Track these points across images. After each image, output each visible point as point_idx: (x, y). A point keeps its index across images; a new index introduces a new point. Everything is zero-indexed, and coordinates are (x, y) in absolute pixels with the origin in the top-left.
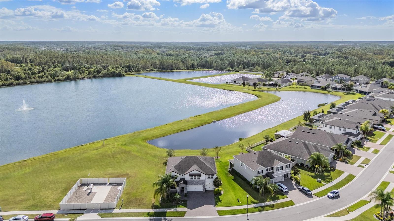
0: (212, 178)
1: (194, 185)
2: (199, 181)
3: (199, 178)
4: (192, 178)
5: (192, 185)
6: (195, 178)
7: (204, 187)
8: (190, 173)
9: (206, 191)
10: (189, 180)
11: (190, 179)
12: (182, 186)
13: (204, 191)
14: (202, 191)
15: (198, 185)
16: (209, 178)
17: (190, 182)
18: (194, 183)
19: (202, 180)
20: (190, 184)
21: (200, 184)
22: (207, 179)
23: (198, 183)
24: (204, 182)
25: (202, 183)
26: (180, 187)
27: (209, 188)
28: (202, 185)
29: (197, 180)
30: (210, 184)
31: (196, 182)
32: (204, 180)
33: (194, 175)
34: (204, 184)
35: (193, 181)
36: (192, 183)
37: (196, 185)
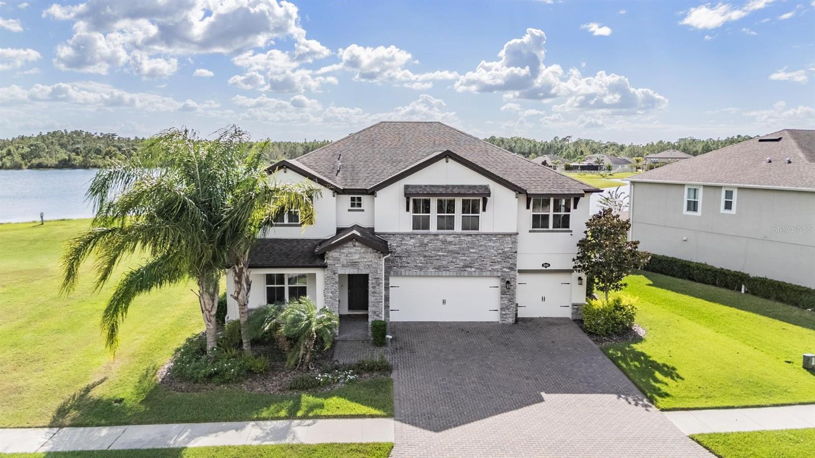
0: (563, 223)
1: (441, 270)
2: (472, 245)
3: (471, 224)
4: (421, 224)
5: (422, 271)
6: (446, 224)
7: (508, 287)
8: (418, 179)
9: (517, 320)
10: (404, 235)
11: (409, 229)
12: (354, 264)
13: (511, 320)
14: (495, 317)
15: (464, 271)
16: (539, 222)
17: (409, 253)
18: (439, 255)
19: (496, 235)
20: (408, 263)
21: (476, 268)
22: (530, 231)
23: (468, 259)
24: (508, 249)
25: (494, 258)
26: (337, 275)
27: (543, 299)
28: (495, 274)
29: (459, 235)
30: (544, 268)
31: (452, 248)
32: (505, 235)
33: (440, 198)
34: (504, 269)
35: (429, 245)
36: (425, 256)
37: (448, 273)
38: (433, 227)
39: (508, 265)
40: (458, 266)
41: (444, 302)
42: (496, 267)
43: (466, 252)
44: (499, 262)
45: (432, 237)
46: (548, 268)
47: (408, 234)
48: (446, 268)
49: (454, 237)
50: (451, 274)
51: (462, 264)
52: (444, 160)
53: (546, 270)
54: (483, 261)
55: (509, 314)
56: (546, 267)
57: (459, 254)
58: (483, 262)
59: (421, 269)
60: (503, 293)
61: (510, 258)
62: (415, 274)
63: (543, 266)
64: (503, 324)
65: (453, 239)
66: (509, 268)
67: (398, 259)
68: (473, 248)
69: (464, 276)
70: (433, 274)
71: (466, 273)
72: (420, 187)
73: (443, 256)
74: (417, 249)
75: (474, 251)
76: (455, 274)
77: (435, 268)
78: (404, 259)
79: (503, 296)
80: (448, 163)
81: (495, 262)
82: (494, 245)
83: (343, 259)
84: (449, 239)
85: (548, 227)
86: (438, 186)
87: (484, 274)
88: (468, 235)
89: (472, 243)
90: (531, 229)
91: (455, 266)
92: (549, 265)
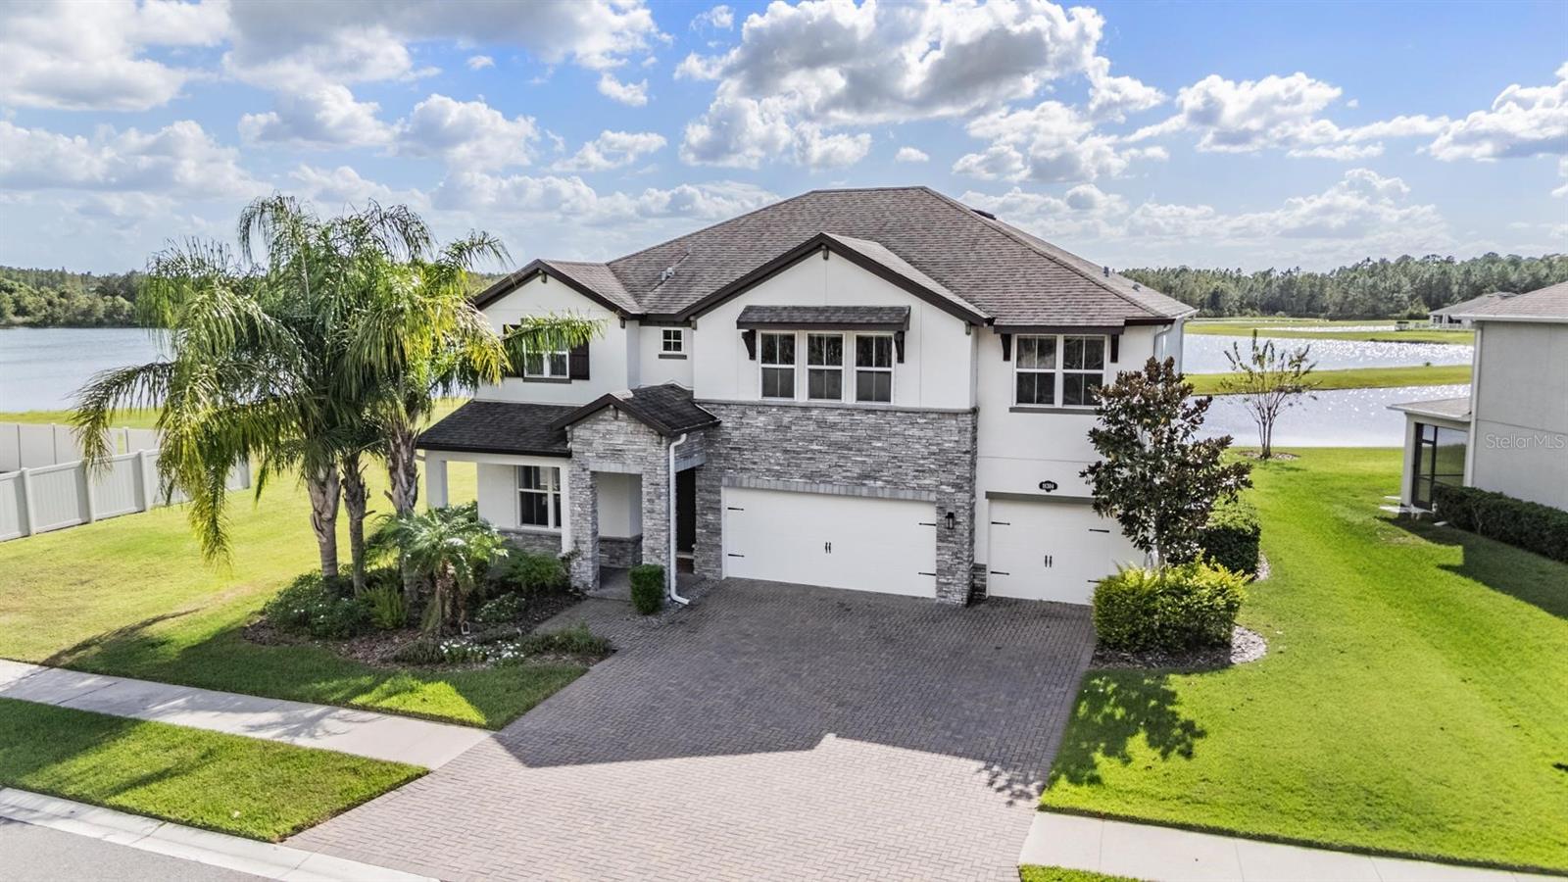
0: (1086, 393)
1: (816, 482)
2: (877, 432)
3: (875, 389)
4: (777, 385)
5: (779, 481)
6: (826, 386)
7: (954, 527)
8: (771, 295)
9: (979, 598)
10: (746, 407)
11: (754, 394)
12: (616, 453)
13: (958, 598)
15: (862, 485)
16: (1032, 392)
17: (755, 444)
18: (812, 450)
19: (924, 413)
20: (755, 463)
21: (886, 481)
22: (1012, 410)
23: (870, 461)
24: (951, 445)
25: (922, 462)
26: (588, 473)
27: (1048, 561)
28: (924, 495)
29: (850, 410)
30: (1043, 492)
31: (837, 436)
32: (944, 414)
33: (816, 333)
34: (944, 487)
35: (793, 428)
36: (786, 451)
37: (829, 488)
38: (801, 394)
39: (952, 478)
40: (848, 474)
41: (828, 547)
42: (927, 482)
43: (865, 446)
44: (932, 471)
45: (799, 413)
46: (1053, 493)
47: (753, 405)
48: (824, 477)
49: (840, 414)
50: (836, 490)
51: (857, 470)
52: (820, 255)
53: (1047, 496)
54: (900, 467)
55: (955, 585)
56: (1048, 490)
57: (851, 449)
58: (900, 470)
59: (778, 475)
60: (941, 538)
61: (956, 464)
62: (766, 485)
63: (1041, 486)
64: (940, 605)
65: (838, 419)
66: (954, 485)
67: (735, 454)
68: (879, 439)
69: (860, 497)
70: (800, 489)
71: (865, 491)
72: (772, 309)
73: (820, 452)
74: (771, 436)
75: (879, 444)
76: (843, 492)
77: (804, 476)
78: (747, 455)
79: (940, 544)
80: (828, 262)
81: (923, 471)
82: (922, 434)
83: (599, 445)
84: (832, 418)
85: (1052, 402)
86: (807, 309)
87: (901, 495)
88: (868, 411)
89: (877, 428)
90: (1015, 405)
91: (845, 474)
92: (1056, 487)
